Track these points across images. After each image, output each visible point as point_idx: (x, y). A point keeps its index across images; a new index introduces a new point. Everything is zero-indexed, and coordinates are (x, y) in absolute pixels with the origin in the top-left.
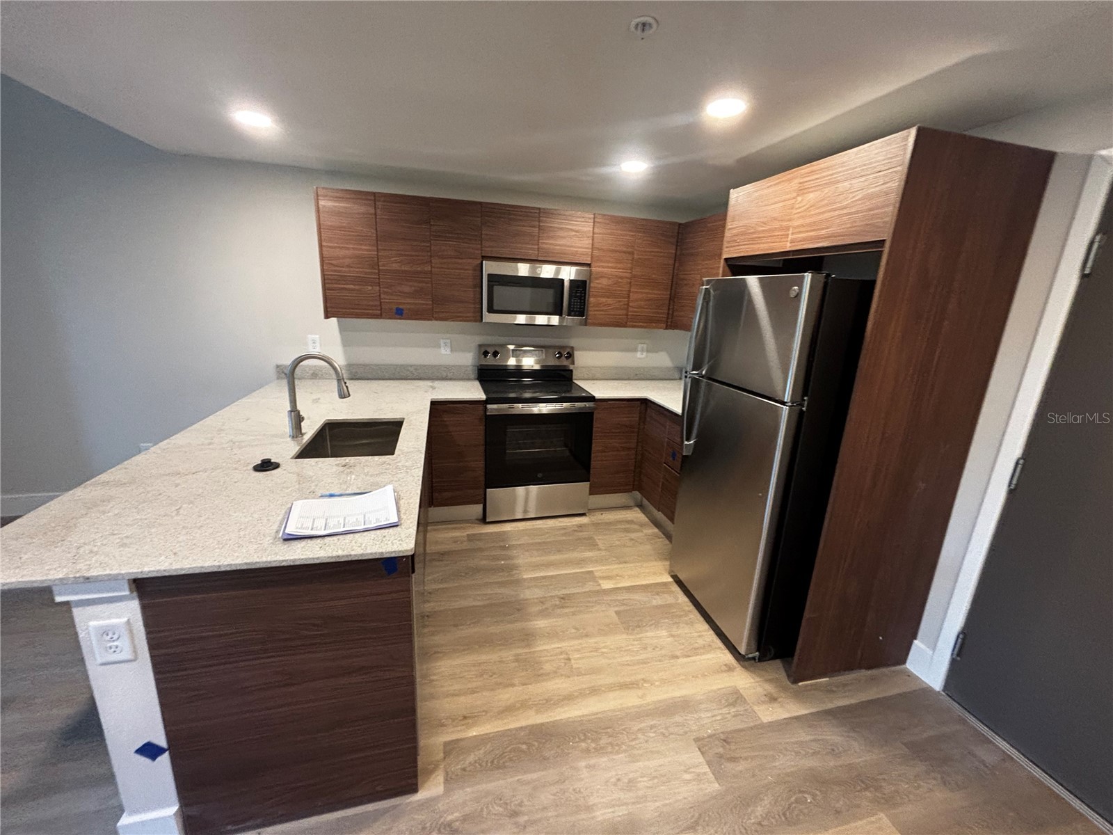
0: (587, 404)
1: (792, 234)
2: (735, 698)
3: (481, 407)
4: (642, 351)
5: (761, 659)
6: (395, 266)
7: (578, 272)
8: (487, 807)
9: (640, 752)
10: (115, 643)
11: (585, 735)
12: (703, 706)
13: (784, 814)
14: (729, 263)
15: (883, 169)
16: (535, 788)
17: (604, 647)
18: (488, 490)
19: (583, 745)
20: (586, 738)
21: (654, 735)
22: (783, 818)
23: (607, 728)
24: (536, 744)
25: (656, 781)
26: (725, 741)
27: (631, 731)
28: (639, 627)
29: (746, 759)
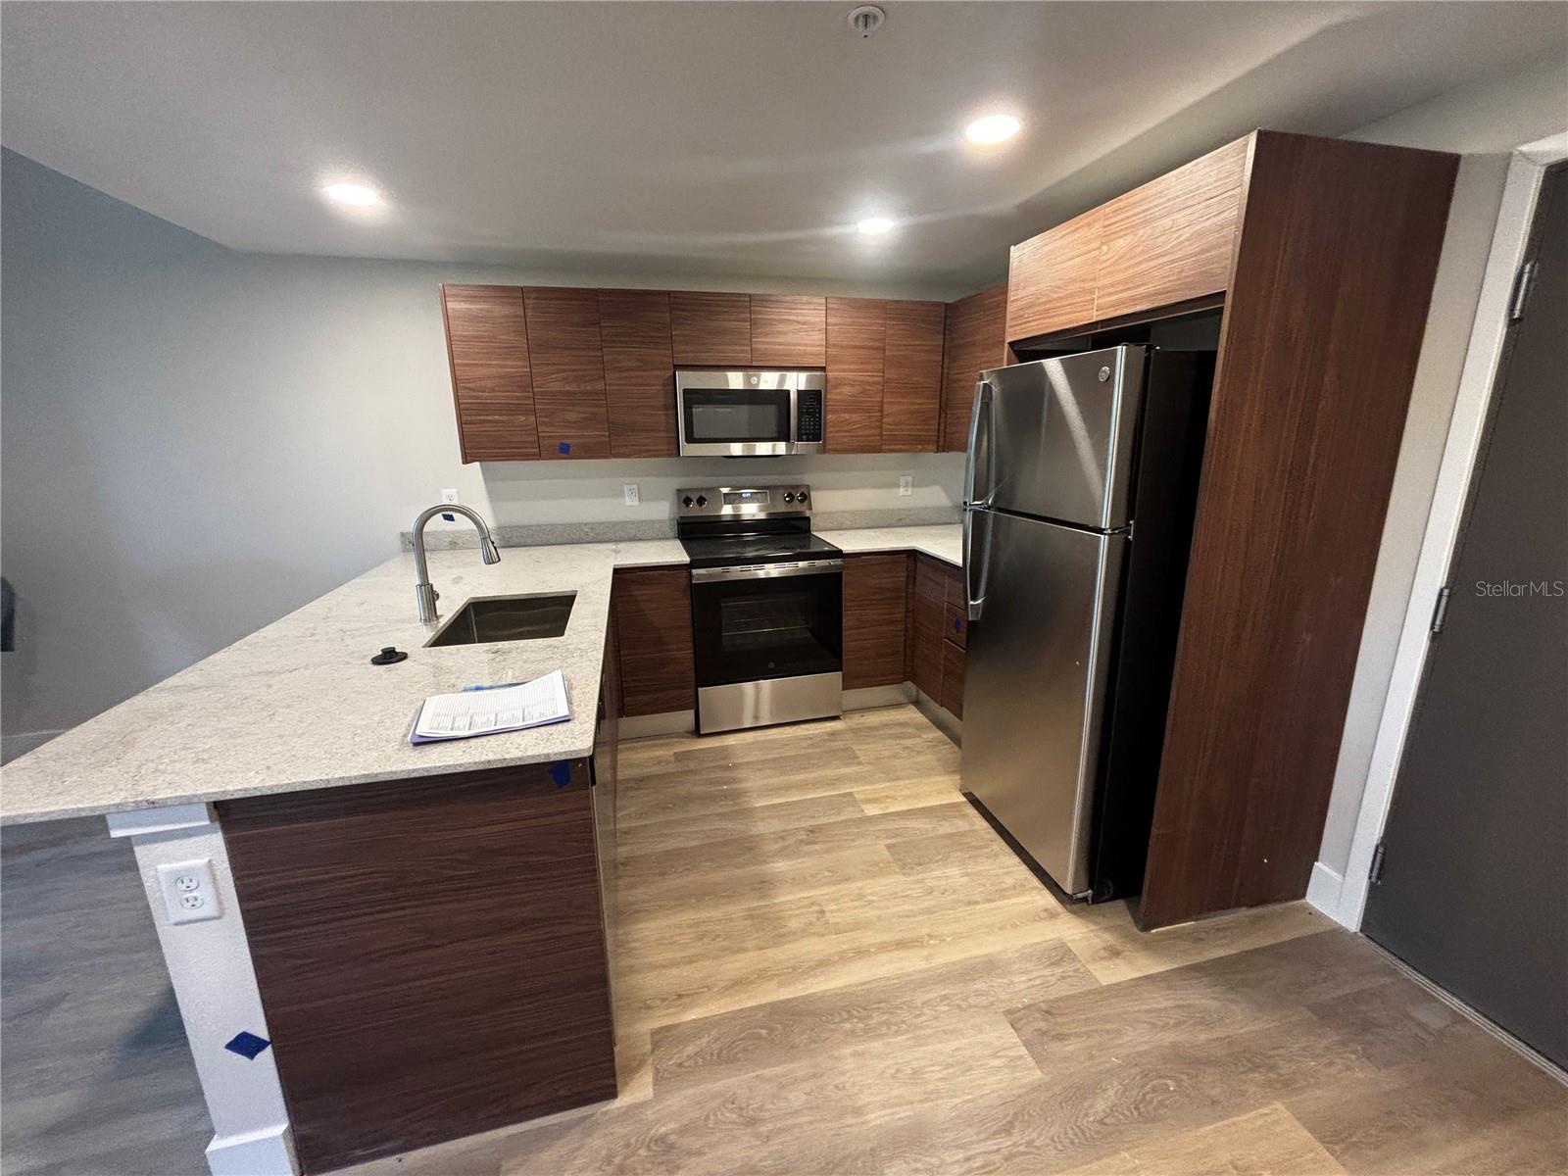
0: (832, 562)
1: (1099, 298)
2: (1061, 954)
3: (685, 573)
4: (906, 485)
5: (1097, 900)
6: (557, 387)
7: (809, 381)
8: (715, 1114)
9: (929, 1031)
10: (195, 894)
11: (848, 1012)
12: (1016, 967)
13: (1137, 1108)
14: (1016, 348)
15: (1215, 194)
16: (782, 1087)
17: (871, 894)
18: (700, 689)
19: (848, 1026)
20: (851, 1016)
21: (947, 1008)
22: (1135, 1113)
23: (881, 1002)
24: (779, 1026)
25: (951, 1070)
26: (1047, 1012)
27: (914, 1005)
28: (920, 864)
29: (1078, 1035)
